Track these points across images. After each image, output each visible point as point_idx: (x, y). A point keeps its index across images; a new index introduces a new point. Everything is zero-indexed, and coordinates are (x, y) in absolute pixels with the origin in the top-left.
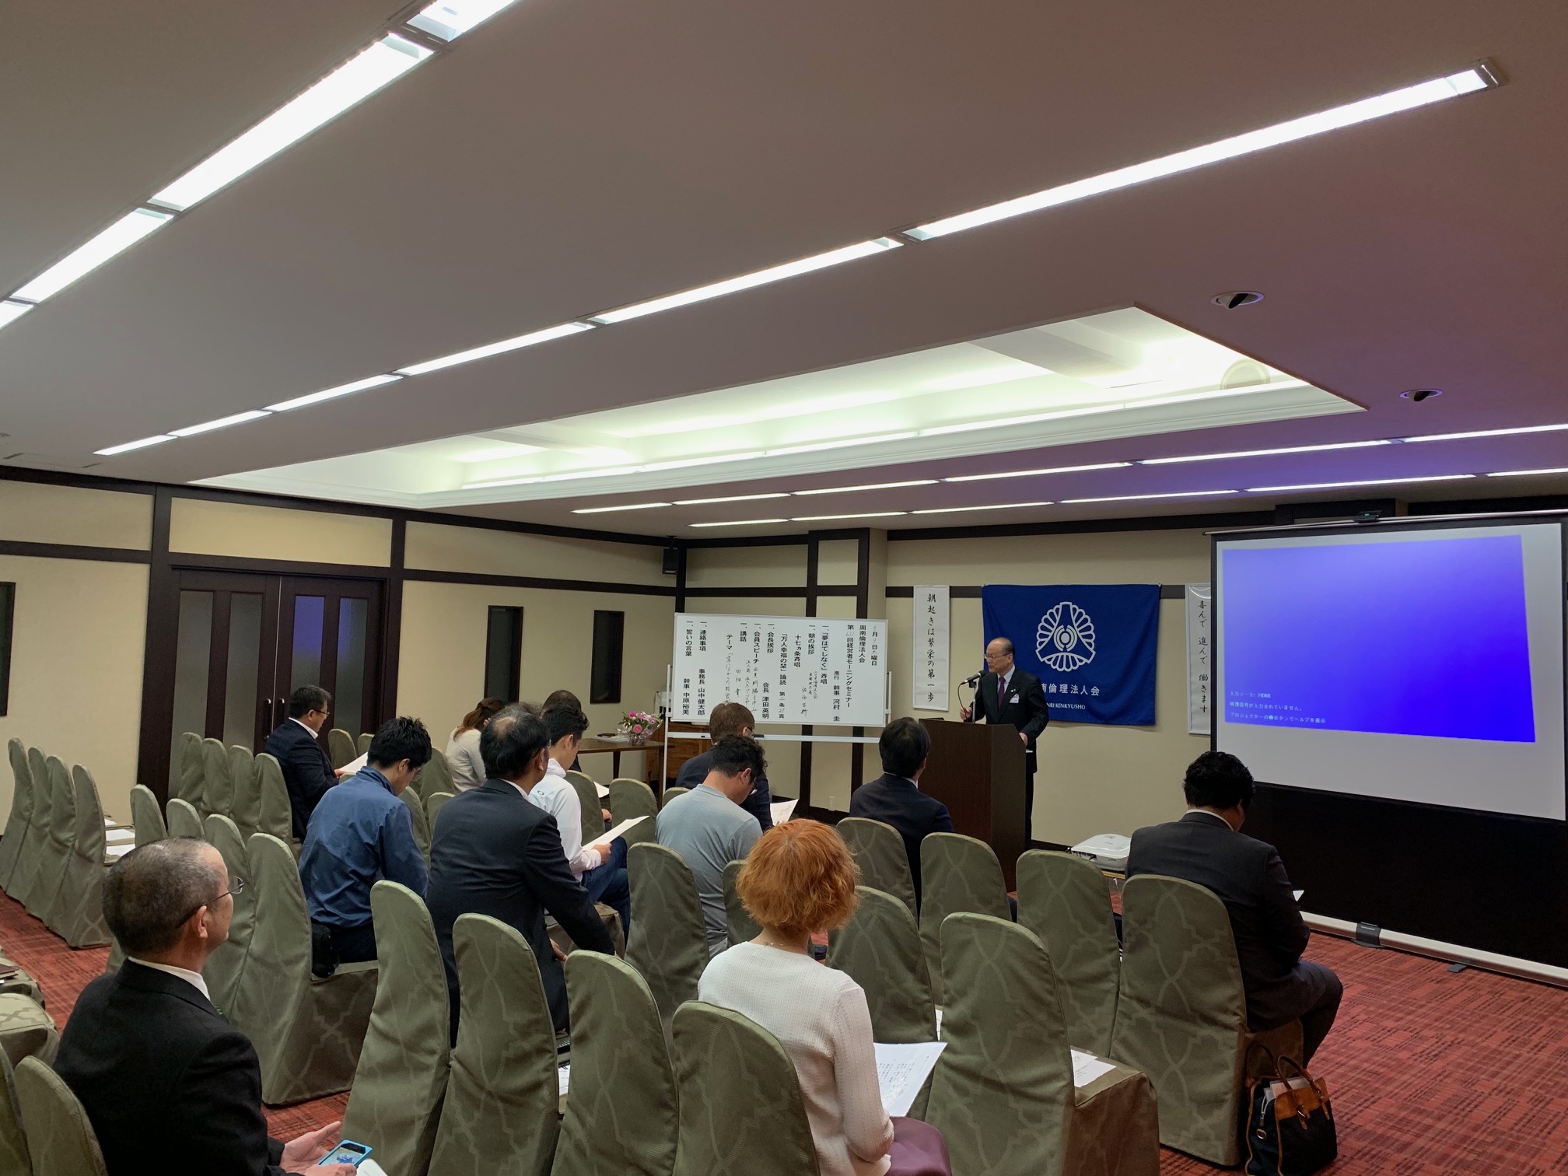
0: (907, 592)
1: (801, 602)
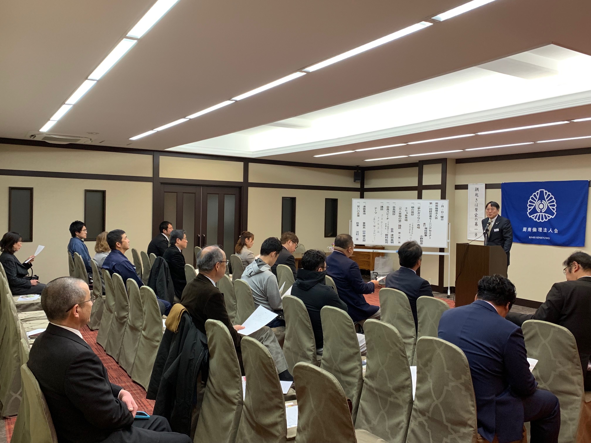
0: (465, 187)
1: (415, 193)
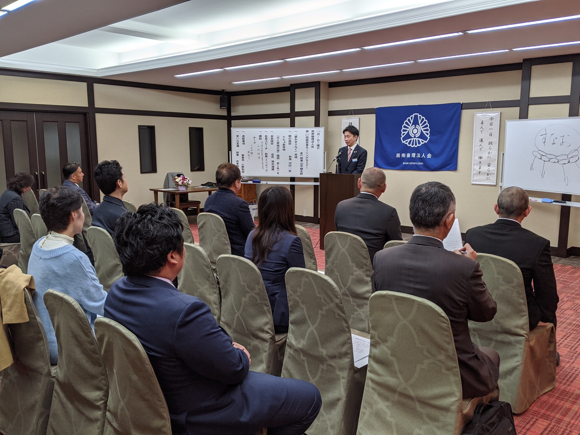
1: (288, 120)
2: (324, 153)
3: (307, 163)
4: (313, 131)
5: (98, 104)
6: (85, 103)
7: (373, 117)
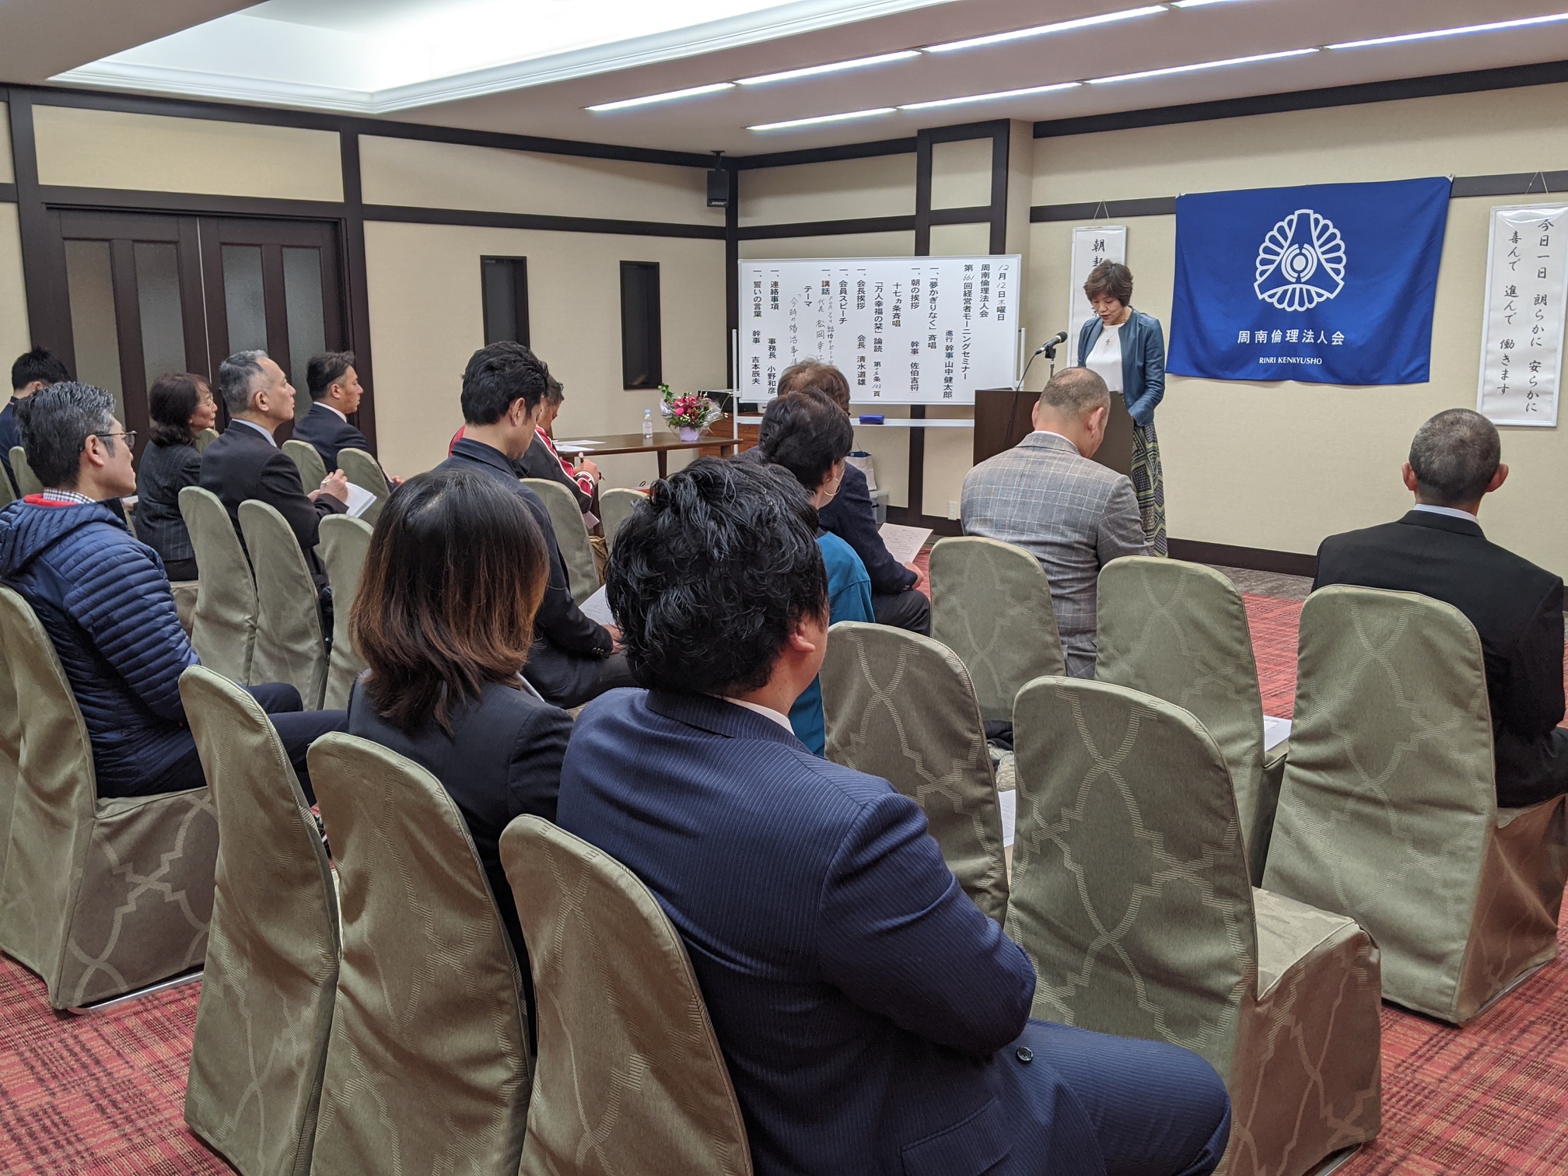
1: (909, 237)
2: (1020, 331)
3: (966, 362)
4: (986, 267)
5: (371, 195)
6: (333, 192)
7: (1168, 223)
